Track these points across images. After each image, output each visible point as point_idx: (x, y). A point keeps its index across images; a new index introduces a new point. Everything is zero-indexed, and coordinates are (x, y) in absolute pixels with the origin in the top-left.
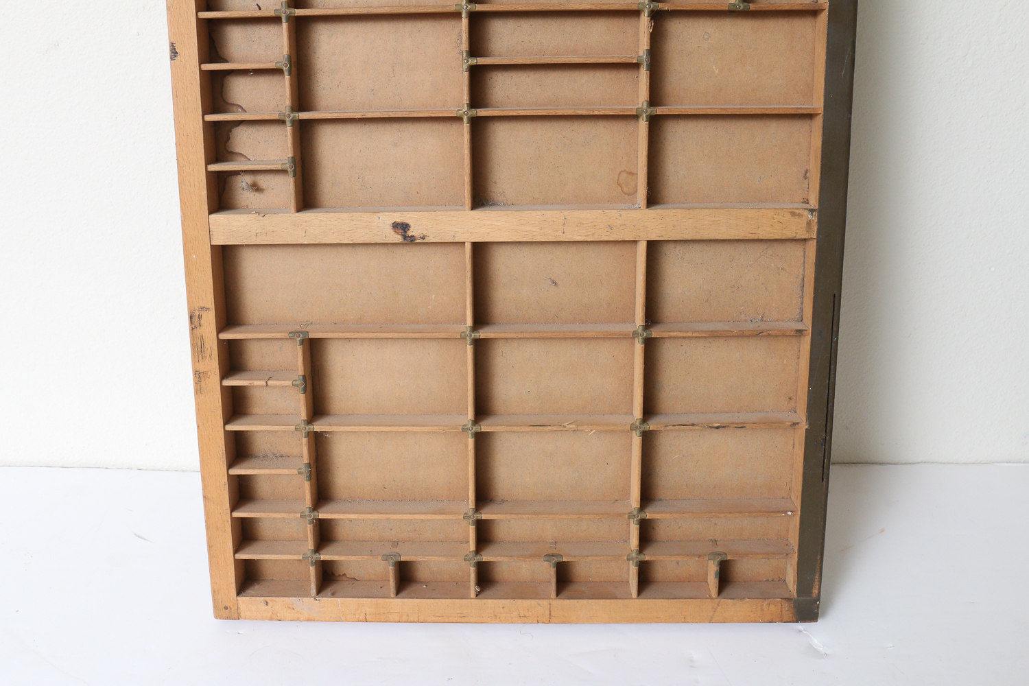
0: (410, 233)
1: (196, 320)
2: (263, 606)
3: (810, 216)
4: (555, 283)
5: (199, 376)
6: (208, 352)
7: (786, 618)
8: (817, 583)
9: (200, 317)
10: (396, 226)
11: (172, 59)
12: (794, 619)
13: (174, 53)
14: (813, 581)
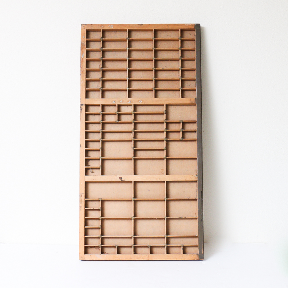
0: (122, 179)
1: (81, 196)
3: (196, 176)
5: (80, 207)
6: (83, 202)
9: (82, 195)
10: (120, 178)
11: (80, 147)
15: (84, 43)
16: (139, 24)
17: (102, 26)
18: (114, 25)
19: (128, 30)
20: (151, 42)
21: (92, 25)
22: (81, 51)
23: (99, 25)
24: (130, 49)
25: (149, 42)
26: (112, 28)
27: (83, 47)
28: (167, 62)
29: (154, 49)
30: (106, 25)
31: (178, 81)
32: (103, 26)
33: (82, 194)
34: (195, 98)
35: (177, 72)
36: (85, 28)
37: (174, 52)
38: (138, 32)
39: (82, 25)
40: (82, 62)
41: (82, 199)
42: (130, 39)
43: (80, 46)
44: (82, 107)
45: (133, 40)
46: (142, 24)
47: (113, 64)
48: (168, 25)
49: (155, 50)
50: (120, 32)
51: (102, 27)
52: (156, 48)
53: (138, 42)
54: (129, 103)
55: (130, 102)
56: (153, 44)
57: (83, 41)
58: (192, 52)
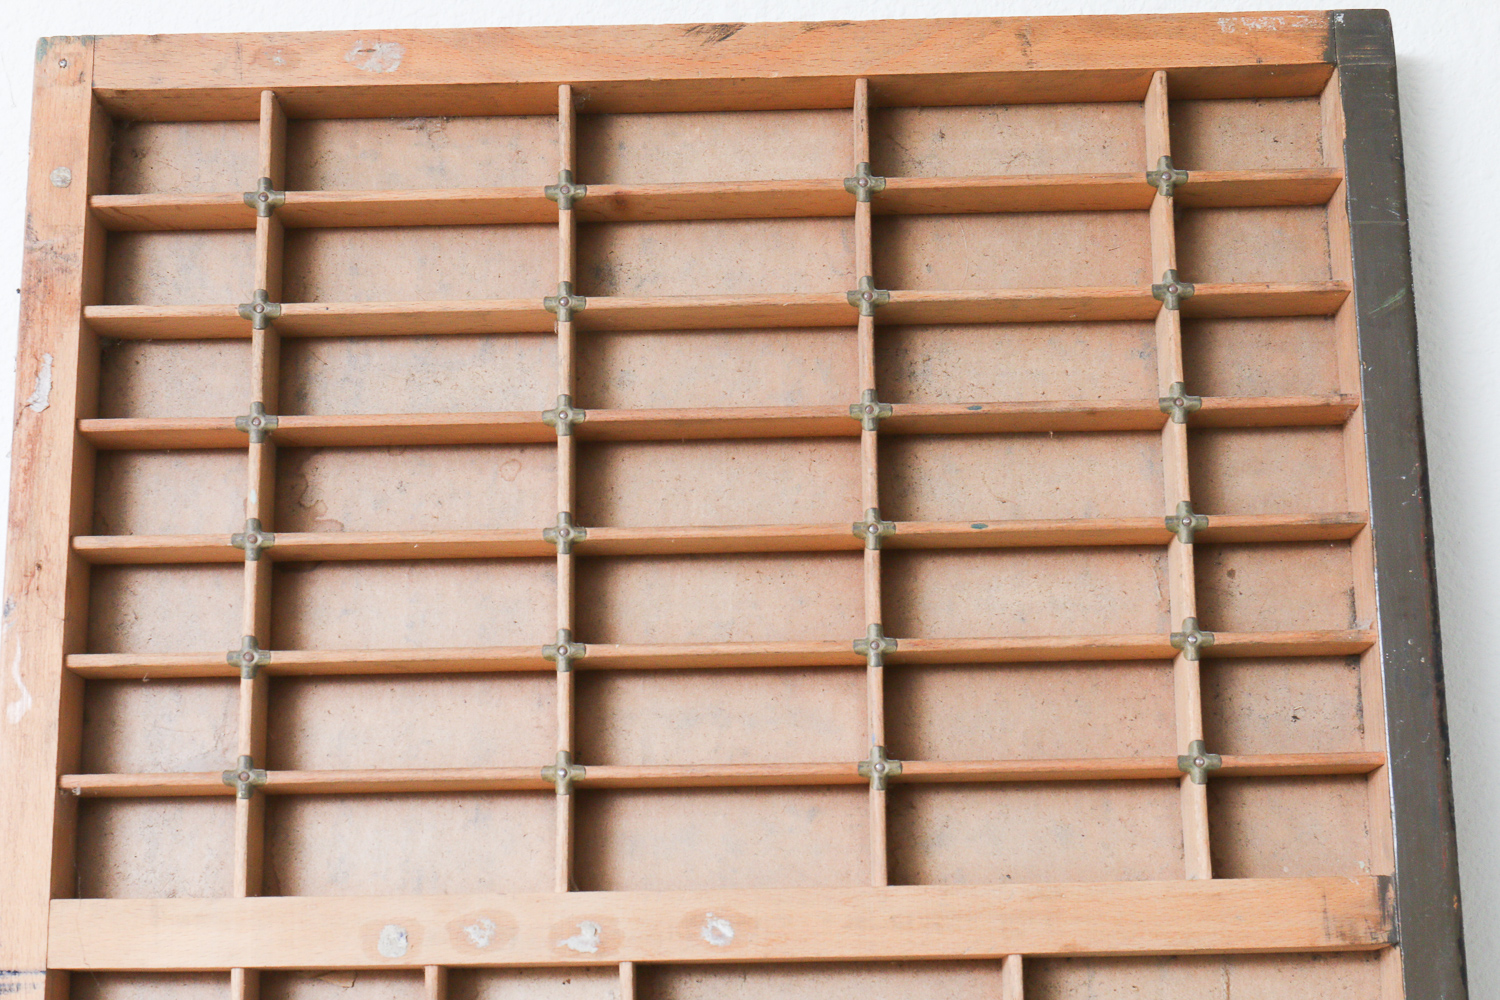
15: (59, 240)
16: (693, 29)
18: (410, 40)
19: (576, 91)
20: (832, 229)
21: (162, 46)
22: (23, 338)
23: (237, 45)
24: (593, 303)
25: (807, 232)
26: (381, 71)
27: (50, 291)
28: (1019, 450)
29: (865, 307)
30: (317, 41)
31: (1150, 675)
32: (285, 51)
34: (1384, 881)
35: (1139, 567)
36: (80, 80)
37: (1100, 337)
38: (687, 120)
39: (45, 44)
40: (33, 459)
42: (593, 191)
43: (17, 280)
45: (627, 212)
46: (726, 31)
47: (401, 486)
48: (1027, 30)
49: (877, 310)
50: (483, 127)
51: (272, 65)
52: (896, 296)
53: (689, 232)
54: (583, 948)
55: (587, 934)
56: (852, 251)
57: (53, 228)
58: (1297, 331)
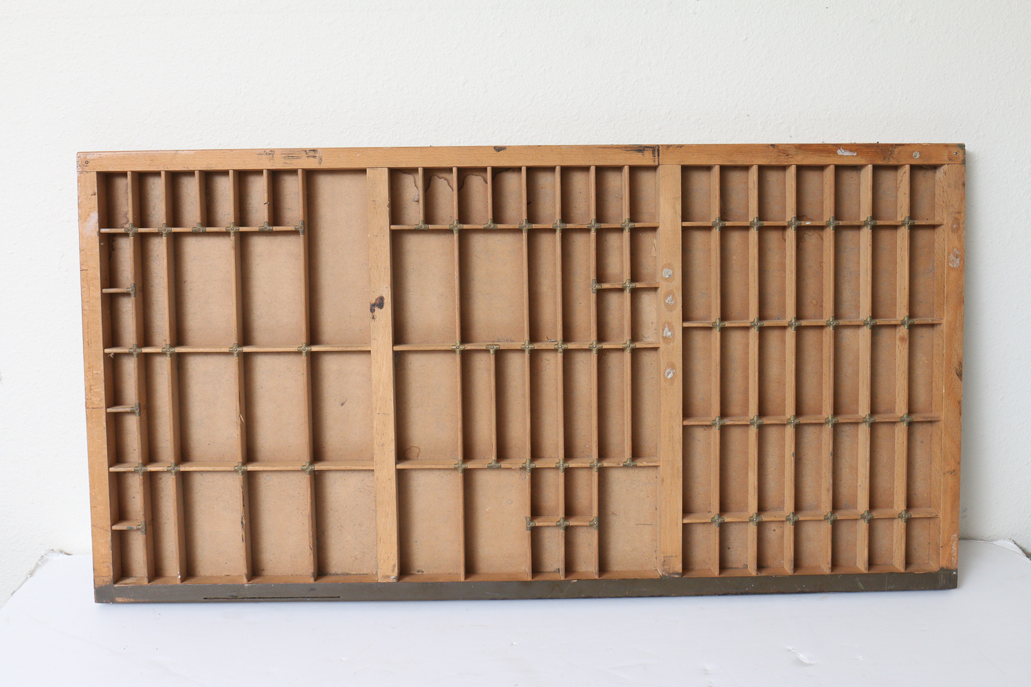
0: (376, 309)
1: (312, 154)
2: (91, 192)
3: (393, 577)
4: (342, 405)
5: (271, 153)
6: (288, 161)
7: (97, 580)
8: (126, 600)
9: (314, 157)
10: (382, 299)
11: (495, 148)
12: (96, 586)
13: (499, 149)
14: (128, 597)
17: (958, 224)
33: (317, 160)
39: (963, 147)
41: (299, 158)
44: (648, 154)
51: (952, 225)
57: (899, 153)
